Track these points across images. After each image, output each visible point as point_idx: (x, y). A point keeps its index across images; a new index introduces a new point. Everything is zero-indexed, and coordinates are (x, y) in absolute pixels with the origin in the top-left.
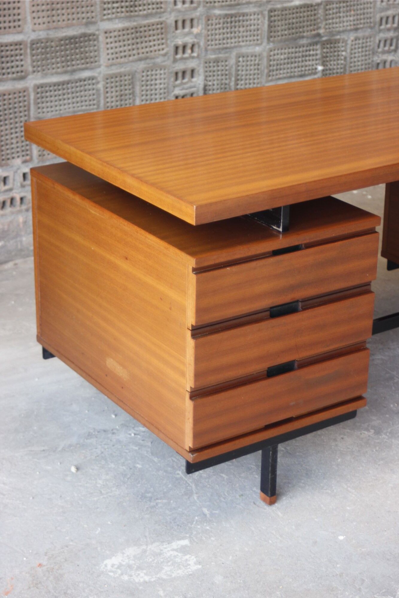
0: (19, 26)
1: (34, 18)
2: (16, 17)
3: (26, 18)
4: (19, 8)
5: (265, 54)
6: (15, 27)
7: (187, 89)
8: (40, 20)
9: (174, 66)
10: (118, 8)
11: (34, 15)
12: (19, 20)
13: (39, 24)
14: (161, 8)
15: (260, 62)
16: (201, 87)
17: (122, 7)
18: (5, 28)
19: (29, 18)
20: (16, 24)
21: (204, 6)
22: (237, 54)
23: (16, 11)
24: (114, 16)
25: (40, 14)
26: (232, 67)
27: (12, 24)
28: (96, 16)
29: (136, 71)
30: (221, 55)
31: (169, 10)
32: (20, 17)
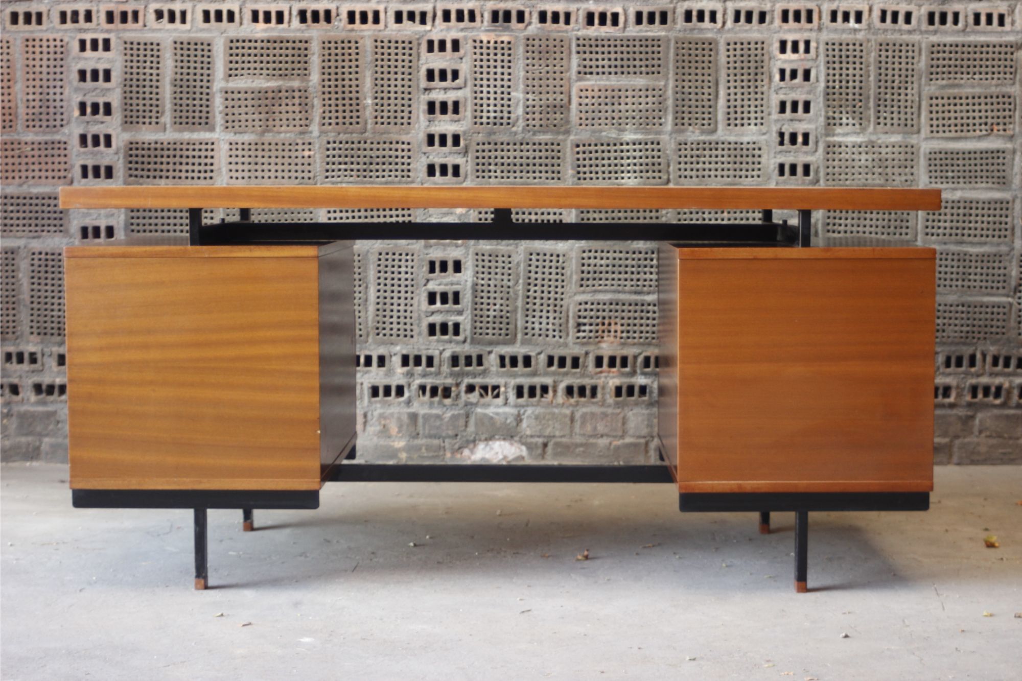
0: (211, 178)
1: (231, 171)
2: (209, 168)
3: (220, 169)
4: (212, 157)
5: (573, 254)
6: (205, 178)
7: (446, 285)
8: (240, 174)
9: (426, 252)
10: (346, 170)
11: (231, 167)
12: (212, 171)
13: (237, 178)
14: (409, 176)
15: (564, 265)
16: (469, 284)
17: (352, 170)
18: (193, 178)
19: (224, 170)
20: (209, 174)
21: (472, 181)
22: (526, 249)
23: (209, 161)
24: (339, 179)
25: (240, 167)
26: (518, 264)
27: (202, 175)
28: (314, 177)
29: (368, 251)
30: (499, 247)
31: (419, 179)
32: (212, 168)
